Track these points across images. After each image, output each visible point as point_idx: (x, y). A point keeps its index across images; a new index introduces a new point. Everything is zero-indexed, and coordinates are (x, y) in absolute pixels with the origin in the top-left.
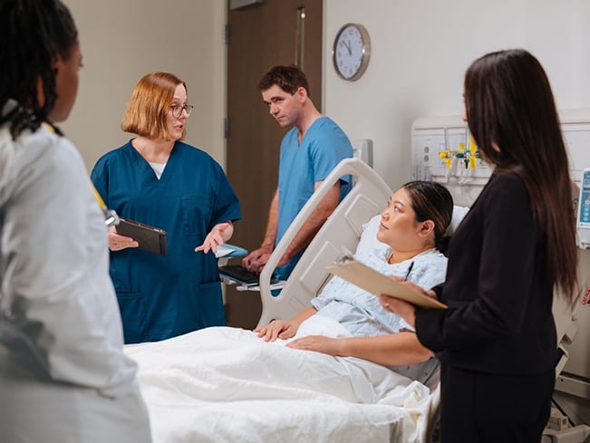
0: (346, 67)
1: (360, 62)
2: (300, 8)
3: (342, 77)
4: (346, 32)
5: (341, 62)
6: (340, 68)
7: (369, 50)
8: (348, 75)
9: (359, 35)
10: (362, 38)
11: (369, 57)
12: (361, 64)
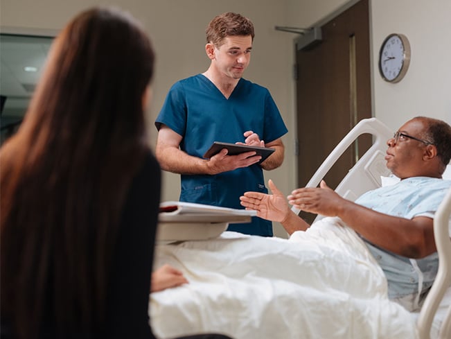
0: (390, 72)
1: (401, 65)
2: (352, 36)
3: (386, 80)
4: (389, 42)
5: (386, 69)
6: (385, 74)
7: (409, 55)
8: (391, 77)
9: (400, 42)
10: (403, 44)
11: (409, 61)
12: (403, 66)
